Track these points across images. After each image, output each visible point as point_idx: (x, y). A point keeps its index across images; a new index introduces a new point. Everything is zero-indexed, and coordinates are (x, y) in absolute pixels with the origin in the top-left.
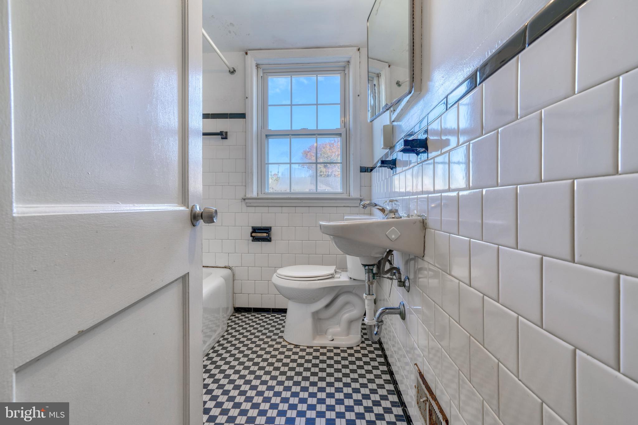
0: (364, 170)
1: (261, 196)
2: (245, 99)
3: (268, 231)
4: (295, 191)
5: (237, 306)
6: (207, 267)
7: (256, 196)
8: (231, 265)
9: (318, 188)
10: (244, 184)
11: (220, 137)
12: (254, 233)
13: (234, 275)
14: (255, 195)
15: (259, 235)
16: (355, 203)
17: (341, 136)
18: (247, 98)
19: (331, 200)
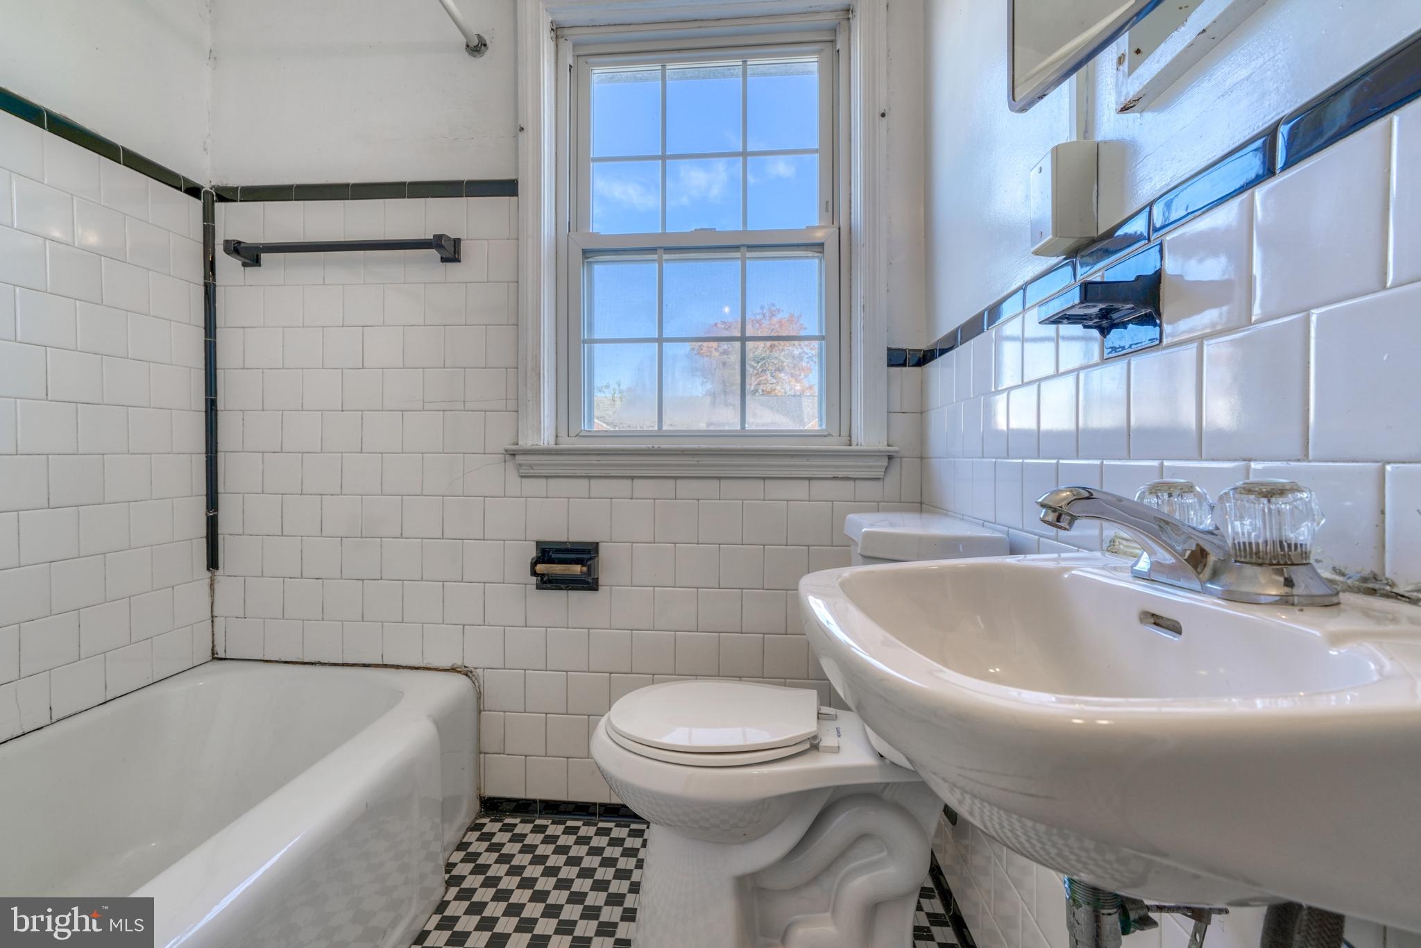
0: (897, 358)
1: (566, 444)
2: (516, 137)
3: (588, 556)
4: (674, 428)
5: (492, 791)
6: (398, 667)
7: (552, 445)
8: (470, 663)
9: (750, 419)
10: (511, 405)
11: (433, 253)
12: (543, 562)
13: (479, 695)
14: (546, 438)
15: (558, 569)
16: (870, 467)
17: (822, 252)
18: (522, 129)
19: (792, 456)
